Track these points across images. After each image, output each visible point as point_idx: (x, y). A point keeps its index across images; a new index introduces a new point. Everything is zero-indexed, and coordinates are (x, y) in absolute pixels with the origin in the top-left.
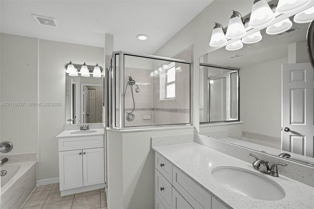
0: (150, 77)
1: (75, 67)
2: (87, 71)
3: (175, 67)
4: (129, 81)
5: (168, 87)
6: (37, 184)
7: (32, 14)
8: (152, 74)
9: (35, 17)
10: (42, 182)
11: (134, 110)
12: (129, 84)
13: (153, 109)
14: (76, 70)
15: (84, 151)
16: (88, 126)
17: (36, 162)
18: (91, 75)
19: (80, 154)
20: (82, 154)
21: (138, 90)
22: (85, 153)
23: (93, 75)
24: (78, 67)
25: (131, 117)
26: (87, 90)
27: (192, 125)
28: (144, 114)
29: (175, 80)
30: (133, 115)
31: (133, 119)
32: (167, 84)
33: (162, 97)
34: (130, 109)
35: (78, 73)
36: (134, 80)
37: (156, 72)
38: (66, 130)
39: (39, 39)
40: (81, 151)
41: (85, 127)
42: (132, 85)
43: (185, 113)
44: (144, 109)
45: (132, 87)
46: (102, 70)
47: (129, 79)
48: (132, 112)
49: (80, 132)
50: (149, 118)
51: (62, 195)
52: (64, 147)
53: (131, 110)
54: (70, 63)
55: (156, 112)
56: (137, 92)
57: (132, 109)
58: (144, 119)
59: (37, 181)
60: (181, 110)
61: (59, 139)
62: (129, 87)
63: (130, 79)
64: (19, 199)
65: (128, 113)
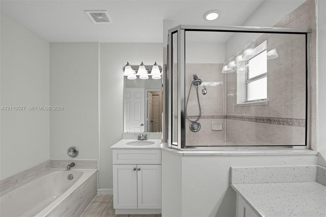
0: (222, 72)
1: (132, 68)
2: (146, 72)
3: (266, 51)
4: (194, 80)
5: (251, 85)
6: (97, 193)
7: (85, 11)
8: (226, 68)
9: (88, 13)
10: (101, 191)
11: (199, 117)
12: (194, 84)
13: (226, 117)
14: (134, 72)
15: (139, 167)
16: (146, 135)
17: (96, 170)
18: (150, 77)
19: (135, 170)
20: (136, 170)
21: (206, 91)
22: (139, 170)
23: (152, 76)
24: (135, 68)
25: (195, 126)
26: (152, 96)
27: (310, 149)
28: (213, 124)
29: (267, 72)
30: (199, 124)
31: (199, 129)
32: (248, 81)
33: (240, 100)
34: (194, 117)
35: (136, 76)
36: (200, 79)
37: (232, 64)
38: (124, 139)
39: (100, 43)
40: (135, 166)
41: (142, 137)
42: (197, 85)
43: (292, 125)
44: (213, 117)
45: (197, 87)
46: (161, 70)
47: (193, 78)
48: (197, 120)
49: (137, 142)
50: (221, 128)
51: (117, 213)
52: (118, 159)
53: (196, 118)
54: (128, 64)
55: (230, 121)
56: (204, 94)
57: (198, 117)
58: (212, 130)
59: (98, 190)
60: (280, 119)
61: (113, 150)
62: (194, 88)
63: (195, 78)
64: (77, 209)
65: (192, 122)
